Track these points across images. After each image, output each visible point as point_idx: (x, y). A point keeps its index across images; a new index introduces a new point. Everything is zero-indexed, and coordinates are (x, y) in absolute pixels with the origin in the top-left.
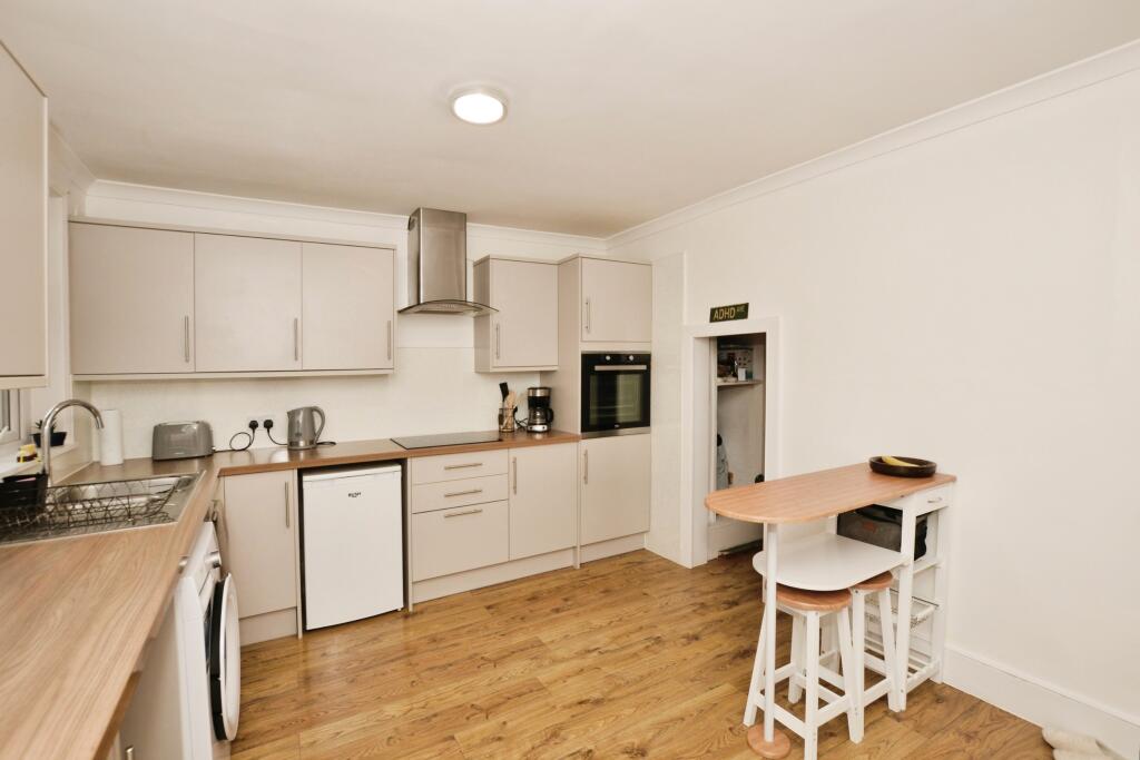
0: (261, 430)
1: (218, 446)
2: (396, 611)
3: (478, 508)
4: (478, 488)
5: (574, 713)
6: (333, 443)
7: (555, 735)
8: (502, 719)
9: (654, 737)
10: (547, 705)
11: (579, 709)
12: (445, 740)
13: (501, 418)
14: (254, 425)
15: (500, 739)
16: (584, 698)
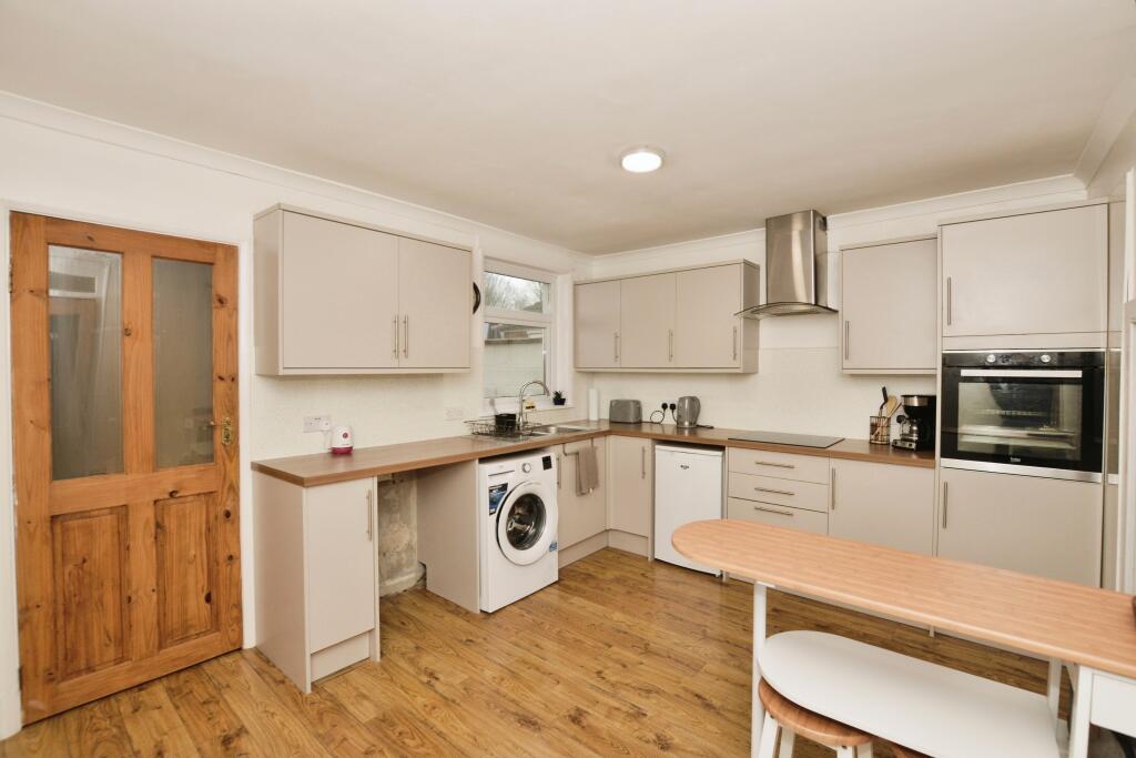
0: (669, 411)
1: (645, 418)
2: (714, 575)
3: (790, 510)
4: (791, 491)
5: (682, 695)
6: (712, 428)
7: (649, 691)
8: (644, 661)
9: (692, 752)
10: (679, 678)
11: (689, 697)
12: (606, 644)
13: (874, 427)
14: (664, 406)
15: (624, 666)
16: (704, 696)
